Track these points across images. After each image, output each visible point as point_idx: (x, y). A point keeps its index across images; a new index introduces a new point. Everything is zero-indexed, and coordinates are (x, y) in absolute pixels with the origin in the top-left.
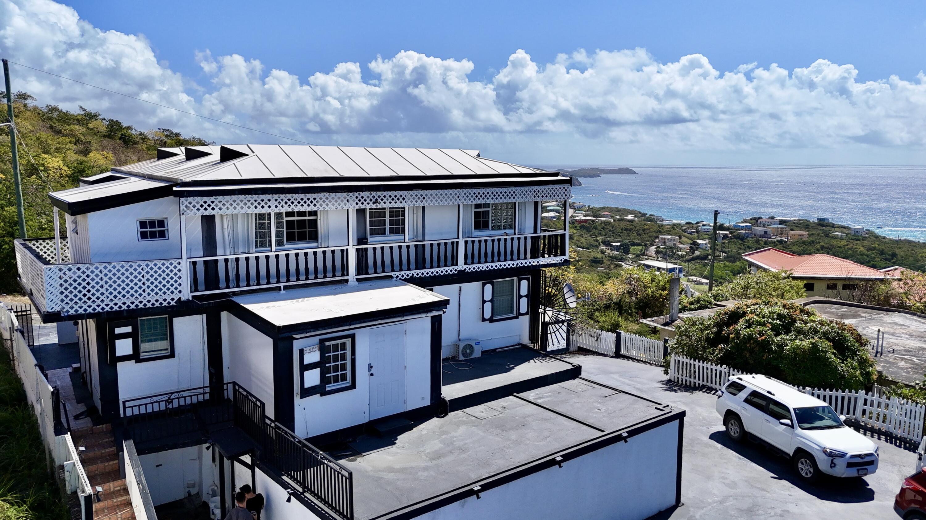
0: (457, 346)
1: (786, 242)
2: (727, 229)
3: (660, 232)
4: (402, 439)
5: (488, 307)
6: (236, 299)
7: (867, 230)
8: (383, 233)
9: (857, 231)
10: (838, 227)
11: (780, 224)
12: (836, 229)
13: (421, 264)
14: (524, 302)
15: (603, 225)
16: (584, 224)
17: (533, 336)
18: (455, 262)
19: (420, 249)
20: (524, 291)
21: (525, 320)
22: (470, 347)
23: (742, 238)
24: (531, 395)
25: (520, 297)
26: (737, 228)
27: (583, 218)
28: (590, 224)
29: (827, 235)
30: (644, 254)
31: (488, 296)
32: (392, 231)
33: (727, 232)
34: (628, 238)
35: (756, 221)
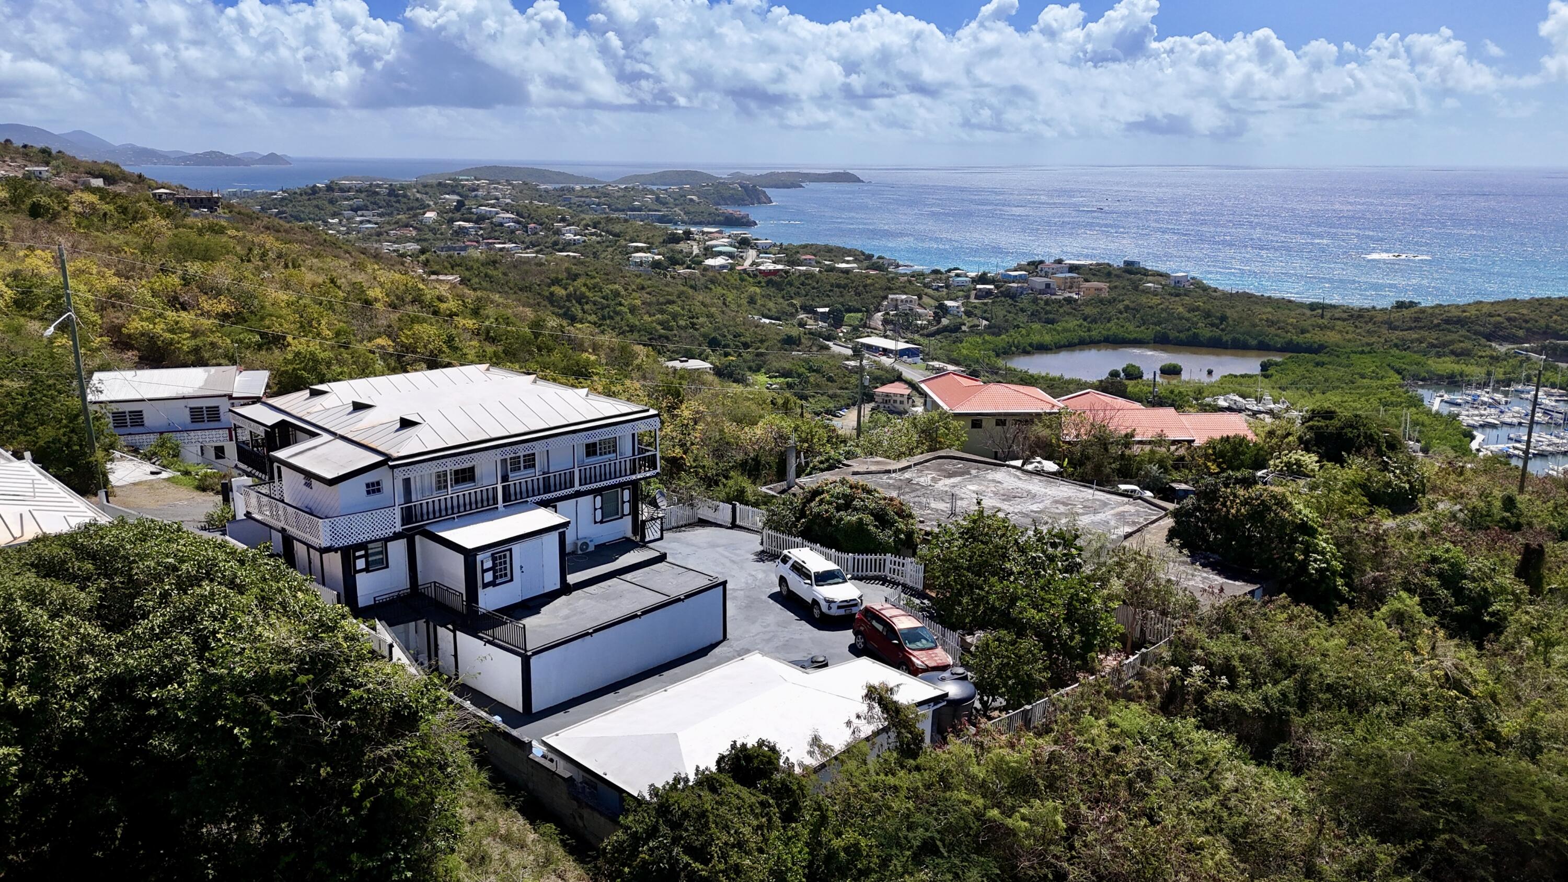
0: (576, 544)
1: (1076, 300)
2: (992, 281)
3: (890, 289)
4: (544, 610)
5: (599, 512)
6: (428, 528)
7: (1193, 278)
8: (519, 469)
9: (1178, 281)
10: (1153, 275)
11: (1070, 272)
12: (1150, 278)
13: (547, 490)
14: (627, 506)
15: (802, 278)
16: (774, 278)
17: (635, 532)
18: (572, 486)
19: (546, 480)
20: (626, 498)
21: (628, 520)
22: (586, 544)
23: (1012, 295)
24: (628, 576)
25: (623, 502)
26: (1007, 279)
27: (772, 267)
28: (782, 277)
29: (1136, 288)
30: (865, 326)
31: (598, 505)
32: (525, 467)
33: (992, 287)
34: (841, 300)
35: (1035, 266)
